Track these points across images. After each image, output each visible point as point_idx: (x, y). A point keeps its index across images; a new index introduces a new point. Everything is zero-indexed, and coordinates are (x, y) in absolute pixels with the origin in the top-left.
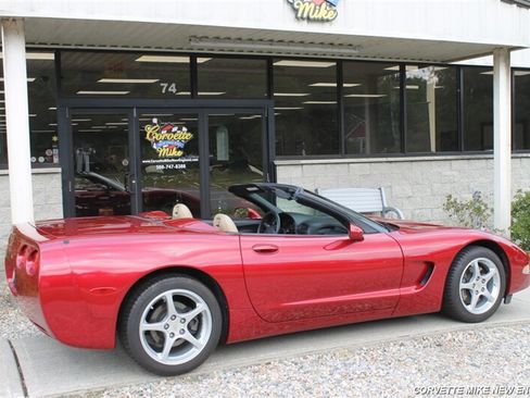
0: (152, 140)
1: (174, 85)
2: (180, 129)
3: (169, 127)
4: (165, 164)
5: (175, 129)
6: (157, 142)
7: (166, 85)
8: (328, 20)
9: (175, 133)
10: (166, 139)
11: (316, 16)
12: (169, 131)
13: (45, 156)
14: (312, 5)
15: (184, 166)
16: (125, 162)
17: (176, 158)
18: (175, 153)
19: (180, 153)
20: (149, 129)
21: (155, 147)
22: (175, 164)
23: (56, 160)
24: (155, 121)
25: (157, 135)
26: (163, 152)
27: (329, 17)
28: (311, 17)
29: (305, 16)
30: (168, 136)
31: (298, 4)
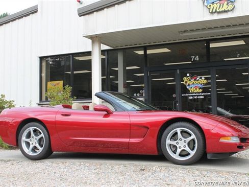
0: (187, 84)
1: (197, 56)
2: (201, 78)
3: (195, 77)
4: (193, 96)
5: (198, 79)
6: (189, 85)
7: (193, 57)
8: (228, 11)
9: (198, 80)
10: (193, 84)
11: (221, 10)
12: (195, 80)
13: (140, 93)
14: (219, 4)
15: (203, 97)
16: (174, 96)
17: (199, 93)
18: (198, 90)
19: (201, 90)
20: (185, 79)
21: (188, 88)
22: (198, 96)
23: (144, 95)
24: (188, 75)
25: (189, 82)
26: (192, 90)
27: (229, 9)
28: (218, 10)
29: (214, 11)
30: (195, 82)
31: (210, 6)
